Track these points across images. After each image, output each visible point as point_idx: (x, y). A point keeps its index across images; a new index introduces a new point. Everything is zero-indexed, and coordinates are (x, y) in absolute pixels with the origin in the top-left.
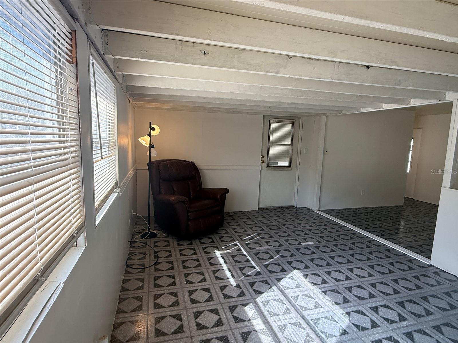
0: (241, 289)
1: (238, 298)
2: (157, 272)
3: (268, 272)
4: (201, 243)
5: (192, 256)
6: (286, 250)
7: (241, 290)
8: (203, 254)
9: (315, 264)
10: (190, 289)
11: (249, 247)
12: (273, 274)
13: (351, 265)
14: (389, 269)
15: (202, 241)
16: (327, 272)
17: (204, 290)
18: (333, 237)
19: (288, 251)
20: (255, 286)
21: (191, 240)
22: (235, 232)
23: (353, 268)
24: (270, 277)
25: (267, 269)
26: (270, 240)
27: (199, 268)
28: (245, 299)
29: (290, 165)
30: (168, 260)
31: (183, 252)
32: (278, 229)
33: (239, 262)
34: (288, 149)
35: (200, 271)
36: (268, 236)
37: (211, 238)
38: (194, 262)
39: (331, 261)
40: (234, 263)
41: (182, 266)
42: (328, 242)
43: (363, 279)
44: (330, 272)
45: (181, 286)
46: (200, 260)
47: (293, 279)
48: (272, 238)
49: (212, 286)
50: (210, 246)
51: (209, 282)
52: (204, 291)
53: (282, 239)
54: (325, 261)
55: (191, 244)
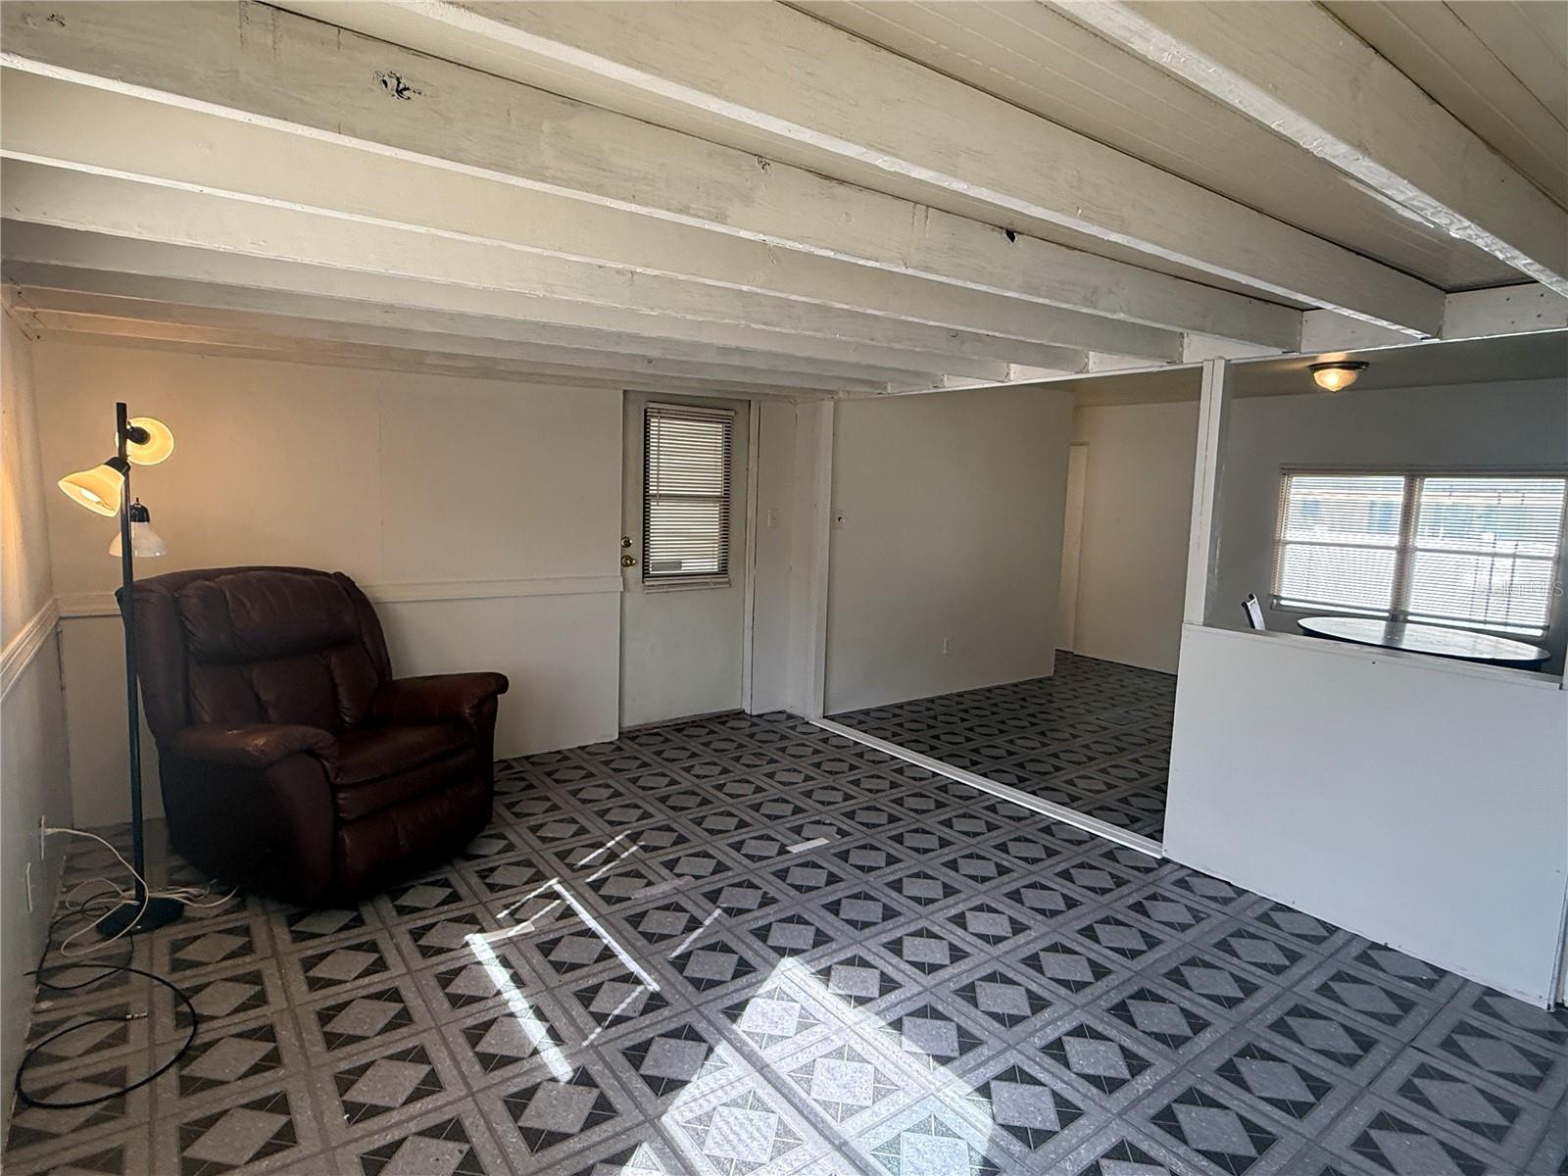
0: (597, 1087)
1: (588, 1133)
2: (194, 1100)
3: (691, 988)
4: (402, 911)
5: (366, 980)
6: (739, 885)
7: (595, 1092)
8: (417, 962)
9: (848, 922)
10: (371, 1148)
11: (603, 897)
12: (711, 993)
13: (957, 904)
14: (1064, 896)
15: (407, 900)
16: (889, 943)
17: (434, 1132)
18: (885, 808)
19: (747, 887)
20: (649, 1060)
21: (357, 909)
22: (543, 839)
23: (963, 913)
24: (702, 1008)
25: (685, 974)
26: (680, 851)
27: (404, 1031)
28: (618, 1129)
29: (724, 570)
30: (252, 1019)
31: (321, 971)
32: (700, 805)
33: (573, 967)
34: (713, 511)
35: (410, 1045)
36: (669, 838)
37: (446, 884)
38: (377, 1004)
39: (894, 899)
40: (553, 978)
41: (319, 1037)
42: (873, 831)
43: (1000, 945)
44: (899, 941)
45: (325, 1140)
46: (403, 992)
47: (783, 996)
48: (686, 845)
49: (469, 1103)
50: (442, 917)
51: (454, 1090)
52: (435, 1141)
53: (722, 843)
54: (876, 903)
55: (359, 922)
